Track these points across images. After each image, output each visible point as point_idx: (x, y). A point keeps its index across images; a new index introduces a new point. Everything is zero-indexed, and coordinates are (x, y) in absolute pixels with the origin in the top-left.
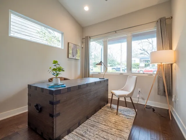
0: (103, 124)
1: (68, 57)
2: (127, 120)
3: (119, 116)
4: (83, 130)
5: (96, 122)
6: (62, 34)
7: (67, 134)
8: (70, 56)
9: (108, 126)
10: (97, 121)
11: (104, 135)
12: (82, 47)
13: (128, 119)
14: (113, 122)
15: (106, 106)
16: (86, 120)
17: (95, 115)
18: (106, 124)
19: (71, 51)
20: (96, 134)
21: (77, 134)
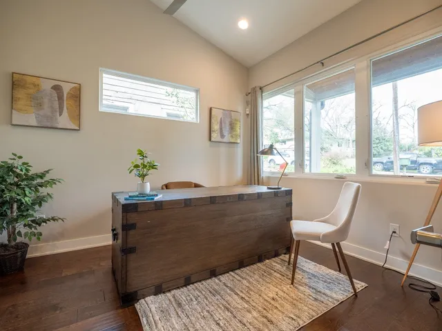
0: (241, 294)
1: (210, 140)
2: (311, 301)
3: (296, 287)
4: (189, 296)
5: (227, 286)
6: (197, 91)
7: (156, 294)
8: (215, 136)
9: (247, 302)
10: (232, 286)
11: (221, 318)
12: (248, 113)
13: (316, 300)
14: (267, 298)
15: (281, 257)
16: (210, 278)
17: (237, 271)
18: (247, 298)
19: (216, 127)
20: (208, 311)
21: (172, 300)
